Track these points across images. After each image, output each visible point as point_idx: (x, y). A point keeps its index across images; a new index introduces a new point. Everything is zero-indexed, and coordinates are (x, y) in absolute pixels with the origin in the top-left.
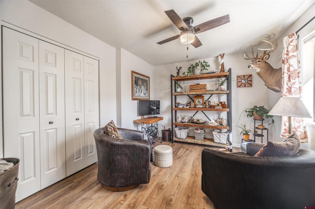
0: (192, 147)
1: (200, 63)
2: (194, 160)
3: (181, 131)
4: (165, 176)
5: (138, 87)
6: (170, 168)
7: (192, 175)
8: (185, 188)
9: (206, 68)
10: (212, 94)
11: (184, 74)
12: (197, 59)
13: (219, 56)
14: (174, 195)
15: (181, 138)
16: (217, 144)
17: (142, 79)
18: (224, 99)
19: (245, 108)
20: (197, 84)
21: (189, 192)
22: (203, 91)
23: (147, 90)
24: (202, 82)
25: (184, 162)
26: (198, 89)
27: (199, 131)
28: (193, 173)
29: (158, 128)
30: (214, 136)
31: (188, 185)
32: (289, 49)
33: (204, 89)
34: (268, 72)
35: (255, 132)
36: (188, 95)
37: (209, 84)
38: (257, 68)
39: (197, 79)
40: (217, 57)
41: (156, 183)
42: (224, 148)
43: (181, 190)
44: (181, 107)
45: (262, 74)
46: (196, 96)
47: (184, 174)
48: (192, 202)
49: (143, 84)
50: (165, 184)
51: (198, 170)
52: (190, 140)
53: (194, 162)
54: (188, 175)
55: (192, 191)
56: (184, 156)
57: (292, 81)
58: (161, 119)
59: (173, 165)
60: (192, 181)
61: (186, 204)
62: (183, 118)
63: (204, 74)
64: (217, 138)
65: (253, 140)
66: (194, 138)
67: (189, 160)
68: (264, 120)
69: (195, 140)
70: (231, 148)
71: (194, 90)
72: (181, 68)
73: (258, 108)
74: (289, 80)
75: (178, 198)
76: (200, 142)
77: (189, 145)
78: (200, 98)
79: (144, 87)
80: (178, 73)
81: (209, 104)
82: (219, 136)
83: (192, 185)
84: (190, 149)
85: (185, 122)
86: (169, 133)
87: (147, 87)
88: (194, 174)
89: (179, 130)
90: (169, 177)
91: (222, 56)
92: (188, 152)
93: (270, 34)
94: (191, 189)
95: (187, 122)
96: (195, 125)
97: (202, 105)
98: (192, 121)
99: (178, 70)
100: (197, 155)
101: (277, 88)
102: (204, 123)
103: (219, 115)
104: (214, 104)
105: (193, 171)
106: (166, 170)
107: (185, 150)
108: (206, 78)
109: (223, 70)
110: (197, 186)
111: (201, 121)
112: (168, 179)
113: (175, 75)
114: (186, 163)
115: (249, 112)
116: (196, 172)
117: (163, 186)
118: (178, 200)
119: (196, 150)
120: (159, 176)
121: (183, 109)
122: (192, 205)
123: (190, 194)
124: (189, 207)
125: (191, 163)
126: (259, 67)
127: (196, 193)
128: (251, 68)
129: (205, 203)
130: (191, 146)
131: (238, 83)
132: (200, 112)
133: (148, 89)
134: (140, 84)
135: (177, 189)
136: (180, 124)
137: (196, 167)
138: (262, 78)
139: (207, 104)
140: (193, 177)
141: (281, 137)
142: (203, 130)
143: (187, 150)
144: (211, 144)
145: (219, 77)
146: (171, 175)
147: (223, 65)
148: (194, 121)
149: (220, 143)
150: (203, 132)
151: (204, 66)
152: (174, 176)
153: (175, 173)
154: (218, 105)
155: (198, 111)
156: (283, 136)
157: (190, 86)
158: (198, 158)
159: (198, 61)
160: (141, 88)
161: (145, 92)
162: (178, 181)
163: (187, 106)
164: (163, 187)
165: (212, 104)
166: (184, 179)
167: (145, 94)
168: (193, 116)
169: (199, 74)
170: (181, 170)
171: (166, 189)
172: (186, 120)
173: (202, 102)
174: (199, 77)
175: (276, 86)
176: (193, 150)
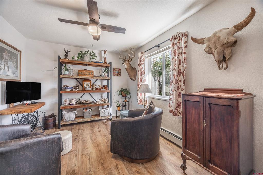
0: (82, 126)
1: (89, 52)
2: (90, 135)
3: (70, 113)
4: (71, 162)
5: (3, 62)
6: (72, 151)
7: (95, 147)
8: (96, 159)
9: (94, 57)
10: (97, 79)
11: (73, 58)
12: (85, 47)
13: (102, 51)
14: (90, 170)
15: (70, 120)
16: (102, 117)
17: (9, 52)
18: (105, 83)
19: (117, 90)
20: (85, 70)
21: (101, 160)
22: (92, 76)
23: (17, 67)
24: (89, 68)
25: (83, 141)
26: (86, 74)
27: (88, 110)
28: (95, 145)
29: (38, 116)
30: (100, 112)
31: (97, 156)
32: (142, 60)
33: (92, 74)
34: (131, 69)
35: (123, 104)
36: (76, 79)
37: (96, 71)
38: (126, 66)
39: (86, 65)
40: (101, 51)
41: (66, 173)
42: (106, 119)
43: (93, 163)
44: (69, 90)
45: (128, 70)
46: (84, 80)
47: (88, 150)
48: (107, 166)
49: (11, 58)
50: (76, 168)
51: (98, 141)
52: (79, 120)
53: (91, 137)
54: (92, 148)
55: (102, 159)
56: (79, 135)
57: (142, 76)
58: (44, 104)
59: (73, 148)
60: (98, 152)
61: (104, 170)
62: (71, 101)
63: (91, 62)
64: (102, 113)
65: (122, 109)
66: (83, 117)
67: (86, 137)
68: (126, 96)
69: (85, 119)
70: (111, 118)
71: (83, 74)
72: (69, 51)
73: (124, 89)
74: (141, 75)
75: (95, 171)
76: (89, 120)
77: (78, 125)
78: (88, 81)
79: (13, 63)
80: (66, 56)
81: (95, 87)
82: (103, 111)
83: (100, 154)
84: (81, 128)
85: (74, 104)
86: (54, 118)
87: (17, 64)
88: (97, 146)
89: (68, 113)
90: (76, 160)
91: (105, 52)
92: (81, 131)
93: (132, 48)
94: (101, 157)
95: (75, 104)
96: (85, 106)
97: (90, 87)
98: (80, 102)
99: (66, 52)
100: (90, 130)
101: (134, 79)
102: (91, 103)
103: (102, 95)
104: (99, 87)
105: (94, 144)
106: (68, 156)
107: (77, 131)
108: (93, 66)
109: (105, 62)
110: (104, 152)
111: (89, 102)
112: (77, 162)
113: (62, 57)
114: (85, 140)
115: (119, 92)
116: (96, 143)
117: (74, 171)
118: (96, 171)
119: (86, 127)
120: (64, 165)
121: (71, 92)
122: (108, 167)
123: (102, 161)
124: (107, 170)
125: (90, 139)
126: (127, 65)
127: (105, 158)
128: (123, 65)
129: (115, 160)
130: (80, 125)
131: (114, 73)
132: (87, 94)
133: (19, 66)
134: (7, 58)
135: (90, 164)
136: (69, 107)
137: (94, 140)
138: (128, 72)
139: (94, 87)
140: (97, 148)
141: (138, 104)
142: (91, 109)
143: (79, 129)
144: (98, 119)
145: (102, 66)
146: (77, 157)
147: (105, 59)
148: (83, 102)
149: (104, 116)
150: (91, 110)
151: (92, 55)
152: (80, 156)
153: (80, 154)
154: (102, 88)
155: (85, 93)
156: (139, 104)
157: (79, 70)
158: (92, 133)
159: (87, 50)
160: (7, 64)
161: (14, 71)
162: (87, 158)
163: (76, 89)
164: (76, 172)
165: (97, 87)
166: (91, 154)
167: (13, 73)
168: (81, 98)
169: (88, 61)
170: (84, 148)
171: (80, 172)
172: (74, 102)
173: (89, 86)
174: (88, 64)
175: (133, 77)
176: (84, 128)
